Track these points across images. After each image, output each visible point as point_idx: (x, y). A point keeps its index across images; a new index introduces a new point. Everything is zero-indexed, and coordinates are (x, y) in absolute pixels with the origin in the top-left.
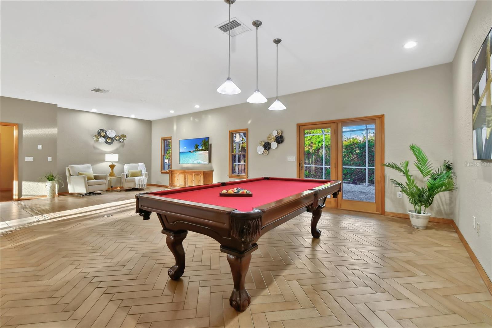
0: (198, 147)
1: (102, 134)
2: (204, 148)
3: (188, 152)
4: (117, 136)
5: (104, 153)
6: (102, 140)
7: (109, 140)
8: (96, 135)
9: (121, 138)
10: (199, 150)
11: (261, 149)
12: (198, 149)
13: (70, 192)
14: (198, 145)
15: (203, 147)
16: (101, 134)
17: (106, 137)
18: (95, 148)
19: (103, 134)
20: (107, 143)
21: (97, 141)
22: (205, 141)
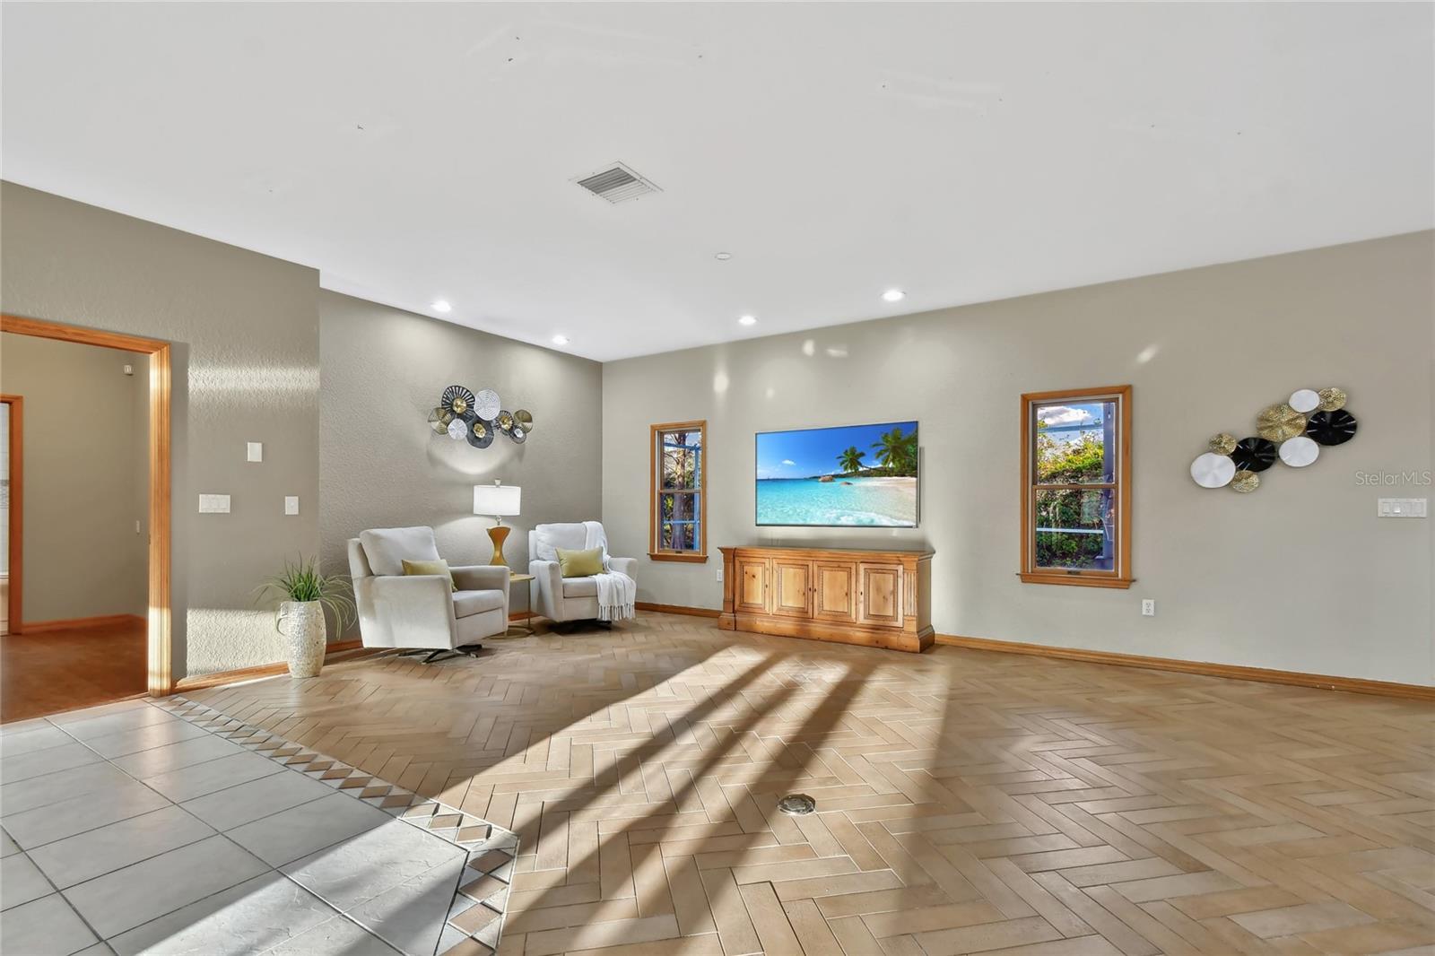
0: (861, 460)
1: (458, 406)
2: (891, 465)
3: (806, 479)
4: (504, 414)
5: (469, 484)
6: (458, 428)
7: (479, 433)
8: (437, 409)
9: (516, 423)
10: (867, 474)
11: (1219, 469)
12: (861, 469)
13: (367, 644)
14: (862, 454)
15: (886, 461)
16: (454, 405)
17: (472, 420)
18: (433, 461)
19: (460, 406)
20: (474, 441)
21: (444, 432)
22: (897, 438)
